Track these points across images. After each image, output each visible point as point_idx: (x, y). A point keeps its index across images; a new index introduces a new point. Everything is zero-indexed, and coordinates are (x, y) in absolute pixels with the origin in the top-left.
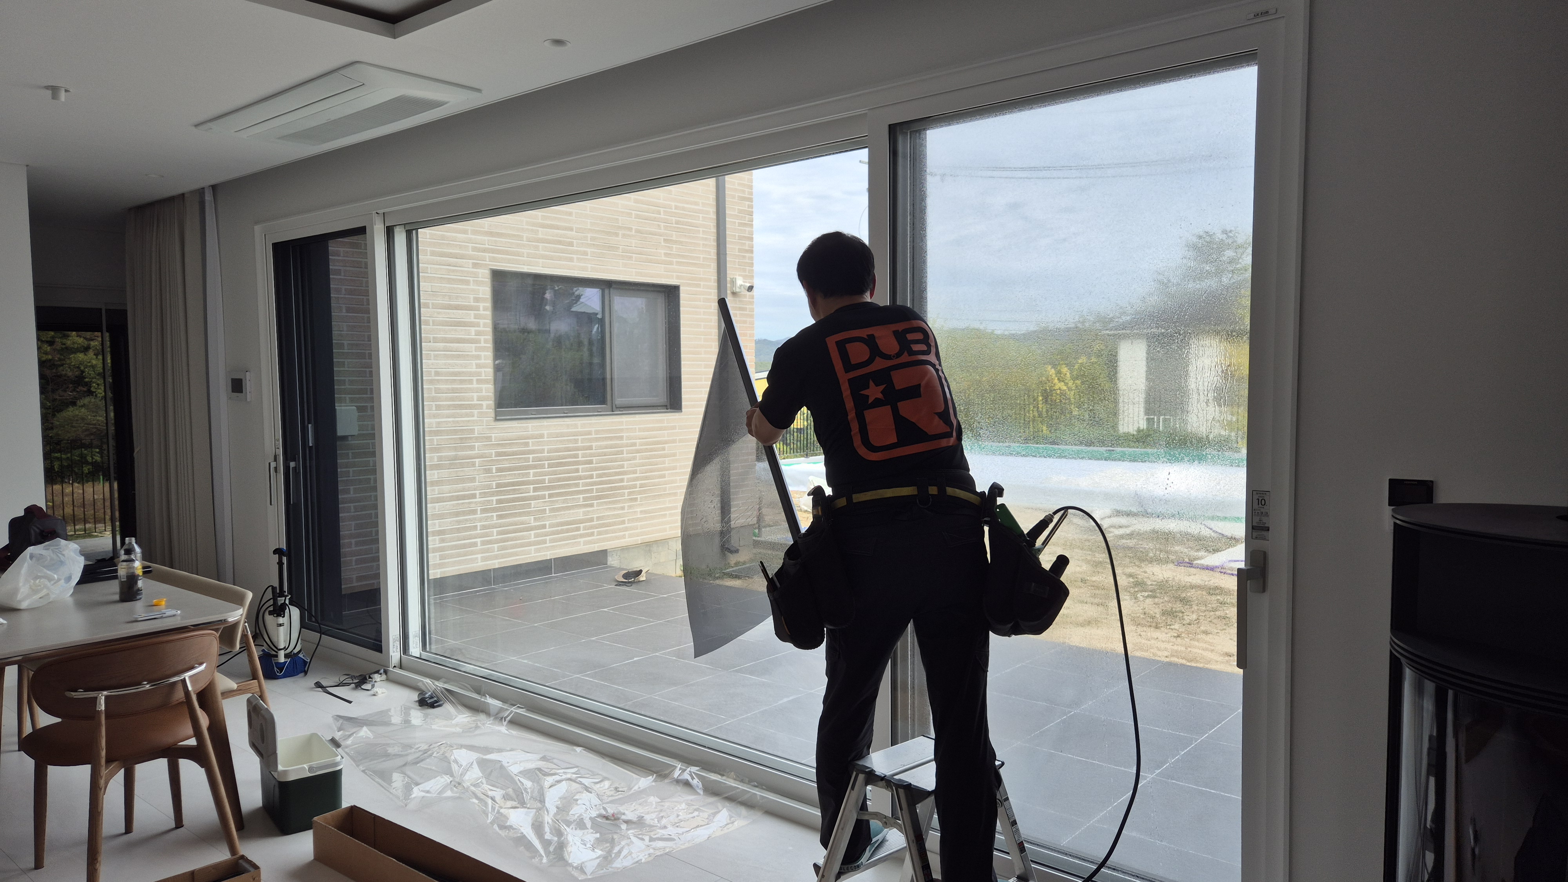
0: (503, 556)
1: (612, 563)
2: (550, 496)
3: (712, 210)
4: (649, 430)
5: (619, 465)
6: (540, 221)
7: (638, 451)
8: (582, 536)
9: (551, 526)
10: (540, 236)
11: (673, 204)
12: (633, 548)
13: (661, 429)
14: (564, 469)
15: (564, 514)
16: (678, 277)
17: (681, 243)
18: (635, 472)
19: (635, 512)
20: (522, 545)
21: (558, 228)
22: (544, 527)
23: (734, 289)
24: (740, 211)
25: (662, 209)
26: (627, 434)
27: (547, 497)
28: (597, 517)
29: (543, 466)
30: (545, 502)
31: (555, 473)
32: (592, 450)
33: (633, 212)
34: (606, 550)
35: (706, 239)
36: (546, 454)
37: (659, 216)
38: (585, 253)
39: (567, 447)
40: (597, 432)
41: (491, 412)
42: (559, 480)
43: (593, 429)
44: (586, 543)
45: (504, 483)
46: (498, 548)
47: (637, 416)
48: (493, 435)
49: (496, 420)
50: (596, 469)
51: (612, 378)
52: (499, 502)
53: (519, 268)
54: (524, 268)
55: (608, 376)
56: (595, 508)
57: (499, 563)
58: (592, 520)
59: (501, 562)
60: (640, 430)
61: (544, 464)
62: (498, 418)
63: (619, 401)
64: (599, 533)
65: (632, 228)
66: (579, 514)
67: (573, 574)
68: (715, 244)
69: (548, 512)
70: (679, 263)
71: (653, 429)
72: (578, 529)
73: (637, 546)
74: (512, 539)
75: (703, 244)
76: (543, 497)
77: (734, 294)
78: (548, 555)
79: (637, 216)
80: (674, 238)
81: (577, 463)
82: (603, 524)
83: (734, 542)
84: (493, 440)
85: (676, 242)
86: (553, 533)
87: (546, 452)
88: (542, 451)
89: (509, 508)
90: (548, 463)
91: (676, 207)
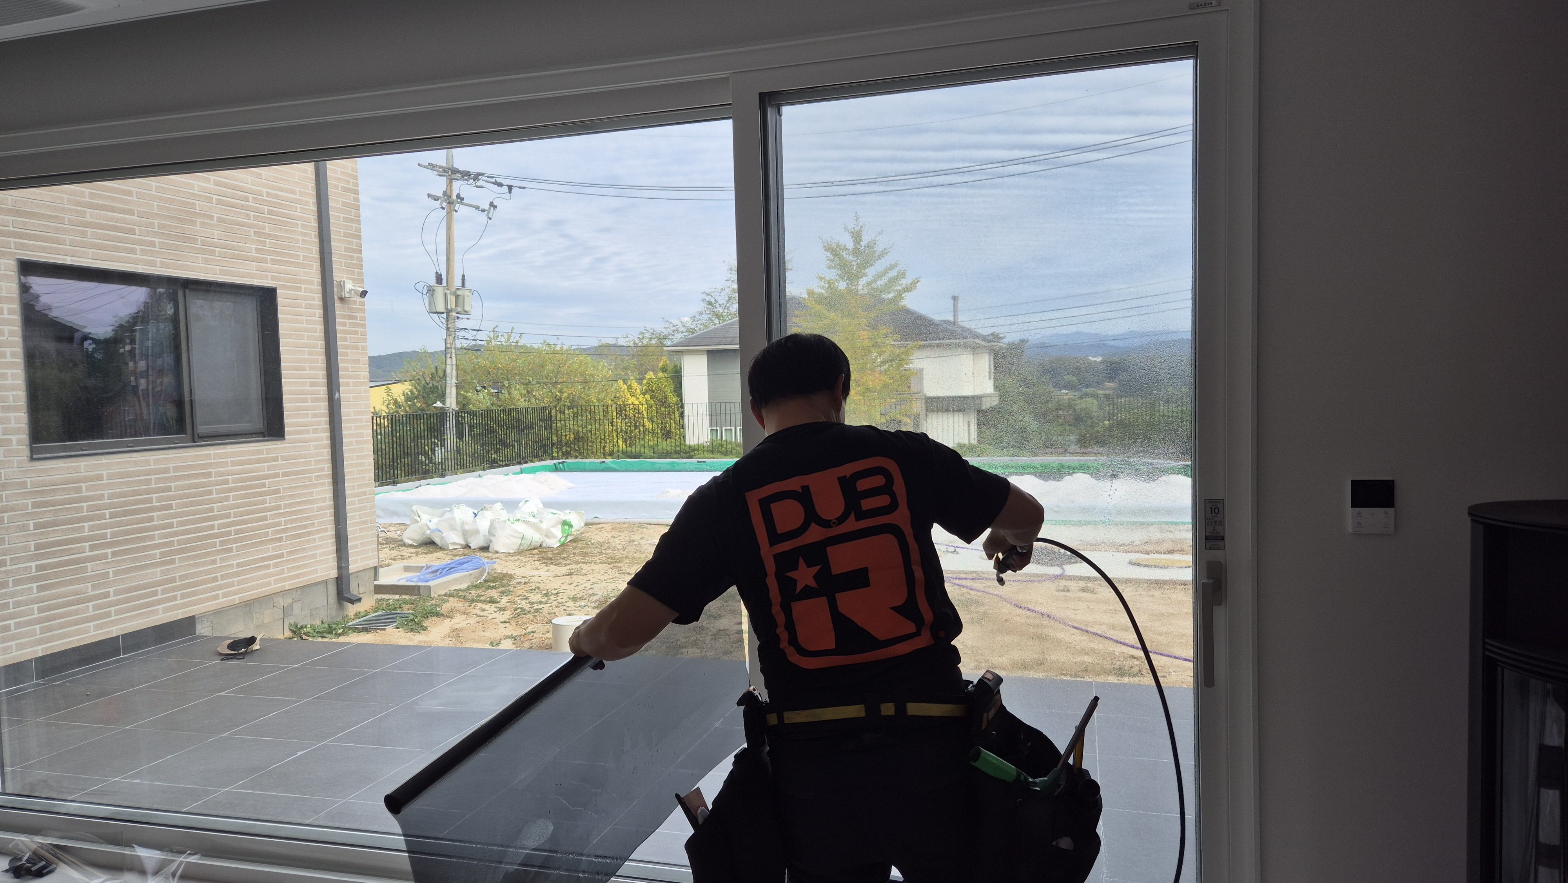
0: (49, 640)
1: (202, 631)
2: (114, 554)
3: (312, 201)
4: (243, 463)
5: (207, 509)
6: (87, 199)
7: (231, 490)
8: (159, 602)
9: (116, 593)
10: (88, 219)
11: (265, 190)
12: (229, 610)
13: (259, 461)
14: (132, 519)
15: (134, 576)
16: (274, 278)
17: (276, 237)
18: (228, 516)
19: (229, 565)
20: (77, 623)
21: (113, 209)
22: (107, 595)
23: (343, 294)
24: (344, 204)
25: (250, 196)
26: (216, 470)
27: (110, 557)
28: (180, 576)
29: (103, 517)
30: (107, 562)
31: (120, 524)
32: (171, 491)
33: (214, 197)
34: (194, 616)
35: (305, 234)
36: (106, 501)
37: (247, 203)
38: (153, 244)
39: (135, 490)
40: (176, 469)
41: (25, 450)
42: (126, 533)
43: (171, 466)
44: (165, 610)
45: (47, 542)
46: (40, 631)
47: (229, 446)
48: (28, 480)
49: (32, 459)
50: (177, 515)
51: (191, 401)
52: (39, 568)
53: (58, 259)
54: (66, 260)
55: (187, 399)
56: (177, 564)
57: (42, 649)
58: (173, 580)
59: (46, 648)
60: (234, 464)
61: (104, 514)
62: (35, 456)
63: (201, 429)
64: (183, 596)
65: (213, 216)
66: (156, 574)
67: (149, 652)
68: (317, 240)
69: (111, 576)
70: (274, 261)
71: (249, 462)
72: (155, 594)
73: (234, 607)
74: (60, 616)
75: (303, 240)
76: (105, 557)
77: (342, 299)
78: (114, 631)
79: (219, 202)
80: (267, 231)
81: (152, 509)
82: (189, 583)
83: (354, 590)
84: (29, 487)
85: (269, 236)
86: (120, 602)
87: (106, 498)
88: (102, 497)
89: (56, 576)
90: (110, 512)
91: (268, 195)
